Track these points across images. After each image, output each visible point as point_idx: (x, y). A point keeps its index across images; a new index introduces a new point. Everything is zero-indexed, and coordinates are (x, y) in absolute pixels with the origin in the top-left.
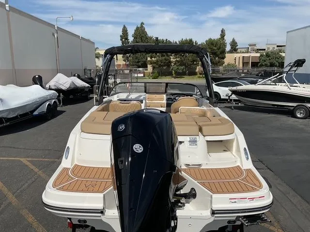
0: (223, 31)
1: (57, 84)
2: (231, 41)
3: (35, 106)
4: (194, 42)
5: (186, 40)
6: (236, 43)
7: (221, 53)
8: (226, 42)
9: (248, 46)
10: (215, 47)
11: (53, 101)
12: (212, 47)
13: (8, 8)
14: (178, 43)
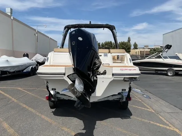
0: (129, 38)
1: (36, 59)
2: (134, 43)
3: (24, 67)
4: (113, 43)
5: (108, 42)
6: (137, 45)
7: (128, 49)
8: (131, 44)
9: (144, 47)
10: (125, 45)
11: (34, 66)
12: (123, 45)
13: (12, 18)
14: (104, 43)
